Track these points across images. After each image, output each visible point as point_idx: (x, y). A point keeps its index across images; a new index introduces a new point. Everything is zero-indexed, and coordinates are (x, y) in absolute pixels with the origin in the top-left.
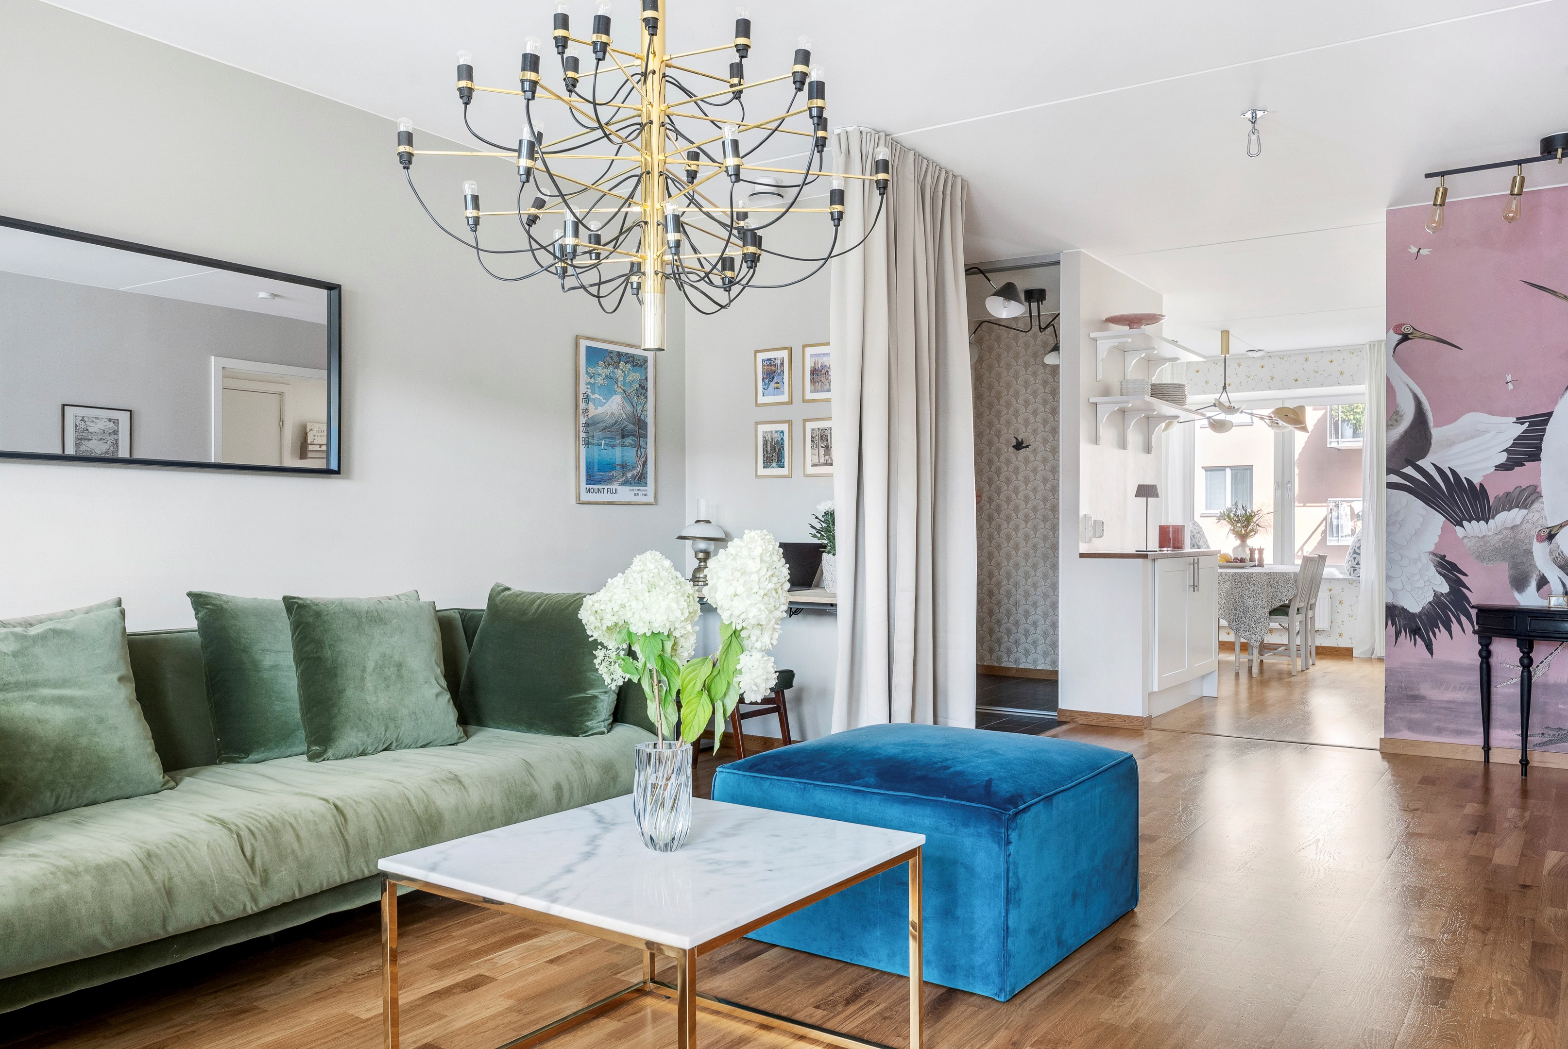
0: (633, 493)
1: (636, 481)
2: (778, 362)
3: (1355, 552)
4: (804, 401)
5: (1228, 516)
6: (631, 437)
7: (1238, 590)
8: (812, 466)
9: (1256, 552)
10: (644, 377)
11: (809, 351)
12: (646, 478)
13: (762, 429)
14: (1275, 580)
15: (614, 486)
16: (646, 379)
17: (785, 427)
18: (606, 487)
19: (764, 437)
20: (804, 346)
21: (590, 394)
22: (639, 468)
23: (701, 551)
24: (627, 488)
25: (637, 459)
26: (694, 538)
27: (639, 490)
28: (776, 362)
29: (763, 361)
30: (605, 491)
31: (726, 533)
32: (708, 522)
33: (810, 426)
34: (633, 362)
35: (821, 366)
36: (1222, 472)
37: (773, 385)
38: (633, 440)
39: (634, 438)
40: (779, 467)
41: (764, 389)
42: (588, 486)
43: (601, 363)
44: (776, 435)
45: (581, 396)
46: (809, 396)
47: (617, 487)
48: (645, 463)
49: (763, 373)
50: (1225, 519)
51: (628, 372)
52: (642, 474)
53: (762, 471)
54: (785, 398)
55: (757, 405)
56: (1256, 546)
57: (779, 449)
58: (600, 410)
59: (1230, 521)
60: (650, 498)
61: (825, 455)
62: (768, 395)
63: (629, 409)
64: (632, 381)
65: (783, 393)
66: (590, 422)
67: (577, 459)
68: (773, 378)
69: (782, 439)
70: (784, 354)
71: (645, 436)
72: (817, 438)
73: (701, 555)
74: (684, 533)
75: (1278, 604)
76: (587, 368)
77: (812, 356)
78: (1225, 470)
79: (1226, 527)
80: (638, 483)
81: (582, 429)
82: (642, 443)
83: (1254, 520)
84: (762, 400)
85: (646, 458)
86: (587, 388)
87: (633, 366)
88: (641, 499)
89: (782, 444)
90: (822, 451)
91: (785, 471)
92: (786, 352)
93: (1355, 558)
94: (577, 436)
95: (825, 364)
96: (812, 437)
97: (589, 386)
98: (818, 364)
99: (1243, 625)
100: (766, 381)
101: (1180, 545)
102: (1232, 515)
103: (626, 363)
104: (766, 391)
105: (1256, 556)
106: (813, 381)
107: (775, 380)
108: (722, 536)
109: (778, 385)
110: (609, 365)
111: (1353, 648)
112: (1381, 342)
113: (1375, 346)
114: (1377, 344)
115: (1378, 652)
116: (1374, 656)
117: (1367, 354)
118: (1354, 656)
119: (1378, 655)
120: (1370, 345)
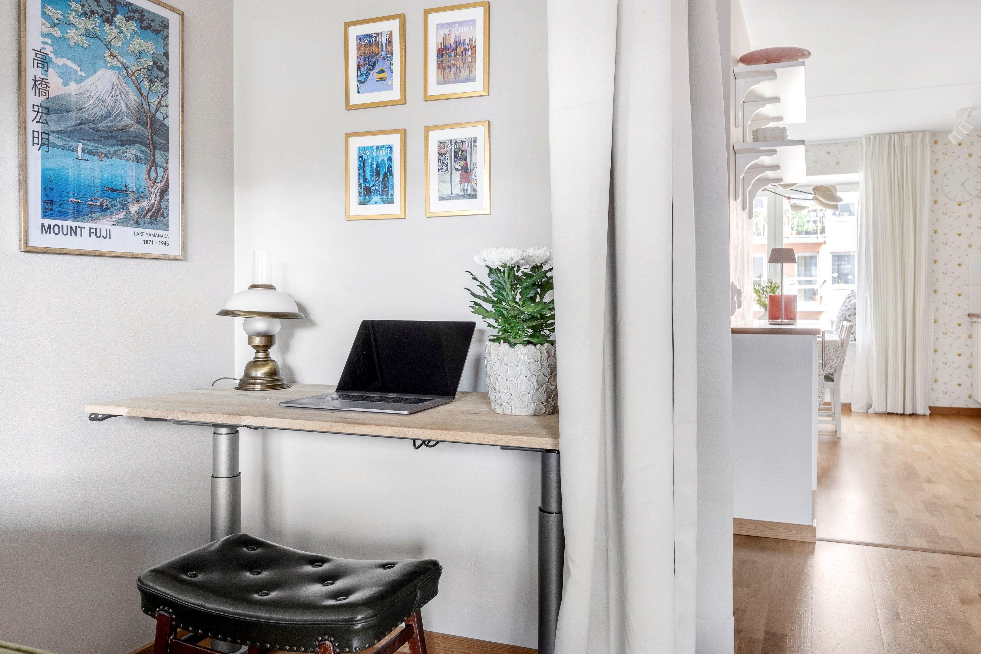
0: (142, 238)
1: (148, 219)
2: (383, 39)
4: (427, 98)
6: (137, 146)
8: (441, 199)
10: (162, 51)
11: (434, 19)
12: (165, 216)
13: (356, 143)
15: (104, 224)
16: (166, 55)
17: (395, 140)
18: (87, 225)
19: (360, 156)
20: (427, 12)
21: (52, 55)
22: (154, 199)
23: (259, 335)
24: (130, 231)
25: (149, 183)
26: (247, 314)
27: (153, 235)
28: (379, 39)
29: (359, 38)
30: (86, 232)
31: (301, 307)
32: (271, 287)
33: (435, 137)
34: (142, 21)
35: (456, 42)
37: (374, 75)
38: (141, 151)
39: (143, 148)
40: (384, 202)
41: (360, 81)
42: (47, 222)
43: (75, 5)
44: (380, 153)
45: (30, 55)
46: (434, 89)
47: (109, 227)
48: (164, 192)
49: (359, 56)
51: (132, 36)
52: (159, 209)
53: (357, 210)
54: (395, 94)
55: (349, 107)
57: (385, 175)
58: (73, 88)
60: (175, 249)
61: (461, 182)
62: (367, 91)
63: (133, 97)
64: (140, 53)
65: (391, 87)
66: (50, 104)
67: (24, 169)
68: (375, 64)
69: (390, 159)
70: (394, 26)
71: (165, 149)
72: (448, 155)
73: (257, 341)
74: (230, 307)
75: (828, 373)
76: (43, 7)
77: (439, 26)
80: (151, 223)
81: (31, 115)
82: (158, 158)
84: (355, 99)
85: (167, 184)
86: (45, 43)
87: (142, 28)
88: (155, 249)
89: (389, 166)
90: (457, 176)
91: (395, 209)
92: (397, 22)
94: (23, 127)
95: (462, 38)
96: (441, 154)
97: (49, 41)
98: (449, 38)
100: (364, 69)
101: (793, 316)
103: (128, 19)
104: (362, 86)
106: (441, 66)
107: (378, 68)
108: (294, 309)
109: (382, 75)
110: (93, 13)
111: (851, 404)
112: (875, 135)
113: (870, 138)
114: (872, 137)
115: (878, 407)
116: (870, 411)
117: (862, 145)
118: (853, 410)
119: (877, 411)
120: (866, 138)
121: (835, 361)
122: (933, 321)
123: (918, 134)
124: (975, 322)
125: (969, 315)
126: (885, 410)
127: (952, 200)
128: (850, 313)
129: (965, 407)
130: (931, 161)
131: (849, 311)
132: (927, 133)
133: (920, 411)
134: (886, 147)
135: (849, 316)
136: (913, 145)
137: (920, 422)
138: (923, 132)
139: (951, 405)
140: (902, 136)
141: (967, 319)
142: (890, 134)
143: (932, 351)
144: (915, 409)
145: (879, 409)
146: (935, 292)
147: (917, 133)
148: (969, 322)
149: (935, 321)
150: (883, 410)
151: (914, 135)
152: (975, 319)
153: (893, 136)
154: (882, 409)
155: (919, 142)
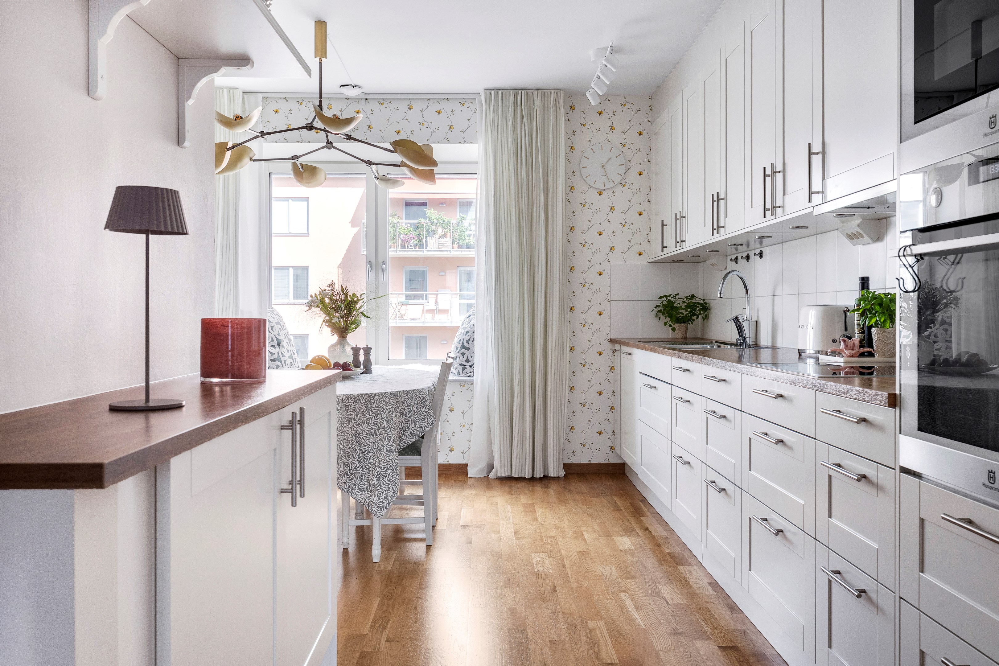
3: (463, 347)
5: (322, 301)
7: (351, 424)
9: (362, 352)
14: (406, 403)
36: (287, 271)
50: (318, 306)
56: (362, 345)
59: (325, 308)
75: (410, 440)
78: (288, 269)
79: (319, 316)
83: (358, 306)
93: (463, 354)
99: (358, 481)
102: (327, 300)
105: (362, 358)
111: (467, 465)
112: (497, 90)
113: (490, 94)
114: (493, 92)
115: (500, 471)
116: (492, 475)
117: (482, 105)
118: (469, 476)
119: (499, 475)
120: (486, 93)
121: (418, 424)
122: (568, 349)
123: (551, 93)
124: (618, 351)
125: (611, 341)
126: (509, 474)
127: (591, 186)
128: (468, 338)
129: (607, 462)
130: (566, 133)
131: (468, 335)
132: (562, 92)
133: (552, 473)
134: (511, 109)
135: (468, 342)
136: (545, 108)
137: (553, 489)
138: (557, 90)
139: (590, 461)
140: (531, 94)
141: (609, 346)
142: (516, 90)
143: (568, 389)
144: (546, 471)
145: (501, 473)
146: (572, 309)
147: (549, 92)
148: (611, 349)
149: (572, 349)
150: (507, 474)
151: (546, 94)
152: (617, 347)
153: (520, 92)
154: (505, 473)
155: (552, 105)
